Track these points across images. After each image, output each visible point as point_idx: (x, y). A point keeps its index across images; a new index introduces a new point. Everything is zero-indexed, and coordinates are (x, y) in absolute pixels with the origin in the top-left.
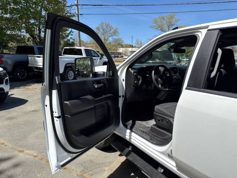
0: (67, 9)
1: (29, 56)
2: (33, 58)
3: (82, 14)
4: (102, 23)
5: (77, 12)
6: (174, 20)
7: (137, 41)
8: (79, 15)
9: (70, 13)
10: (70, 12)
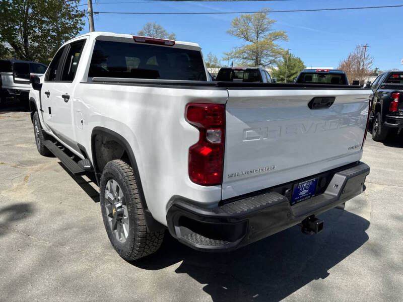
0: (71, 5)
1: (3, 74)
2: (5, 76)
3: (98, 13)
4: (149, 26)
5: (89, 9)
6: (265, 22)
7: (208, 56)
8: (94, 14)
9: (77, 11)
10: (76, 9)
